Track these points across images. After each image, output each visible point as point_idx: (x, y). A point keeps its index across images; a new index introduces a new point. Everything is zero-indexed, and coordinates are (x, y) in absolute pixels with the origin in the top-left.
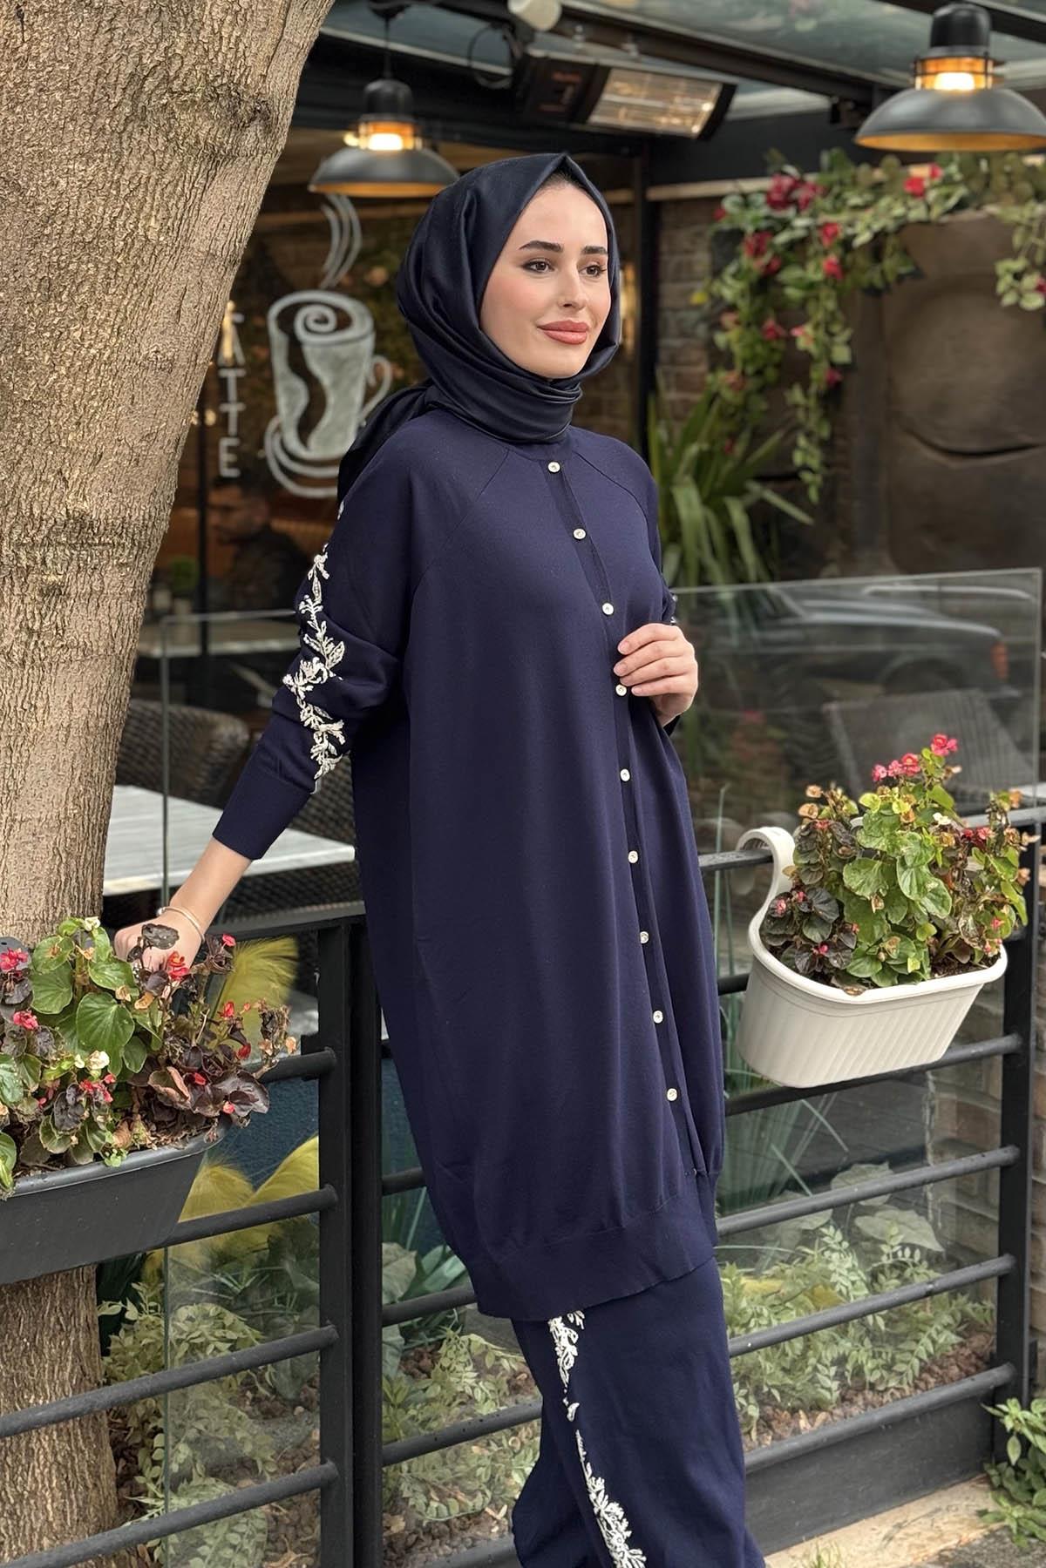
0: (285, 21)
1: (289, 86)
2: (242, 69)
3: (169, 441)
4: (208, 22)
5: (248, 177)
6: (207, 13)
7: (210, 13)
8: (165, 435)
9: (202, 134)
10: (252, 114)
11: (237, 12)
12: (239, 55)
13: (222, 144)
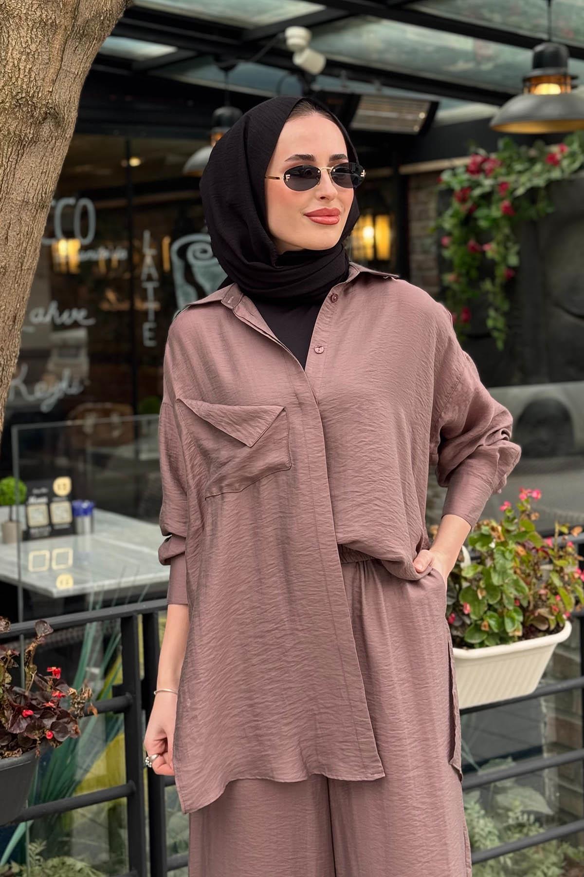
0: (62, 58)
1: (70, 98)
2: (35, 88)
3: (8, 318)
4: (11, 60)
5: (47, 154)
6: (9, 54)
7: (12, 54)
8: (5, 314)
9: (11, 130)
10: (44, 115)
11: (28, 54)
12: (32, 79)
13: (26, 134)
